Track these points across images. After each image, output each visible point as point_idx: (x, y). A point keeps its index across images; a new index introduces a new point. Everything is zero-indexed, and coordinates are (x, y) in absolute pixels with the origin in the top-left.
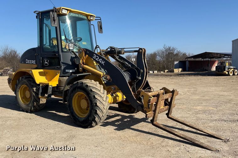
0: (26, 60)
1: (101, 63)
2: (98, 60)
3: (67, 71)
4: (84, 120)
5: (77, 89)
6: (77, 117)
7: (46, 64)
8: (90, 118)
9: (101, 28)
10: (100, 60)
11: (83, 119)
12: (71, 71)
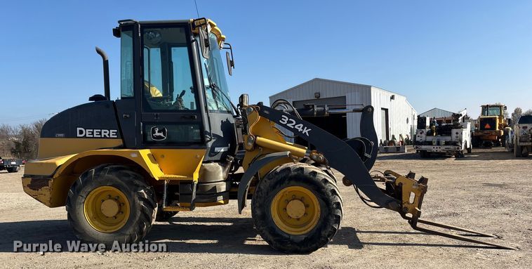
0: (78, 129)
1: (301, 132)
2: (294, 126)
3: (217, 149)
4: (305, 238)
5: (286, 182)
6: (287, 236)
7: (160, 137)
8: (323, 233)
9: (232, 64)
10: (299, 127)
11: (304, 236)
12: (222, 150)
